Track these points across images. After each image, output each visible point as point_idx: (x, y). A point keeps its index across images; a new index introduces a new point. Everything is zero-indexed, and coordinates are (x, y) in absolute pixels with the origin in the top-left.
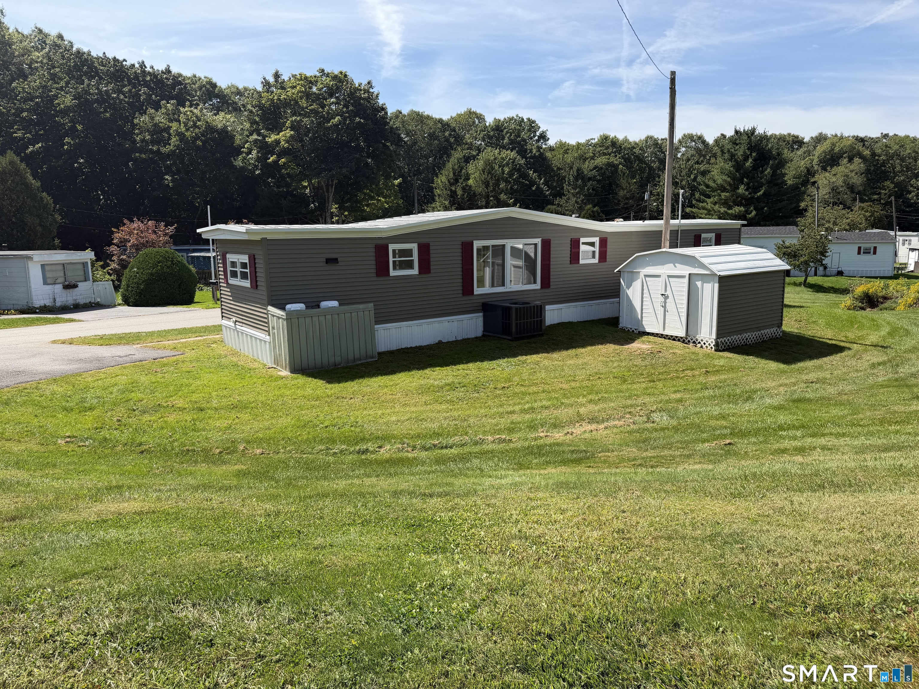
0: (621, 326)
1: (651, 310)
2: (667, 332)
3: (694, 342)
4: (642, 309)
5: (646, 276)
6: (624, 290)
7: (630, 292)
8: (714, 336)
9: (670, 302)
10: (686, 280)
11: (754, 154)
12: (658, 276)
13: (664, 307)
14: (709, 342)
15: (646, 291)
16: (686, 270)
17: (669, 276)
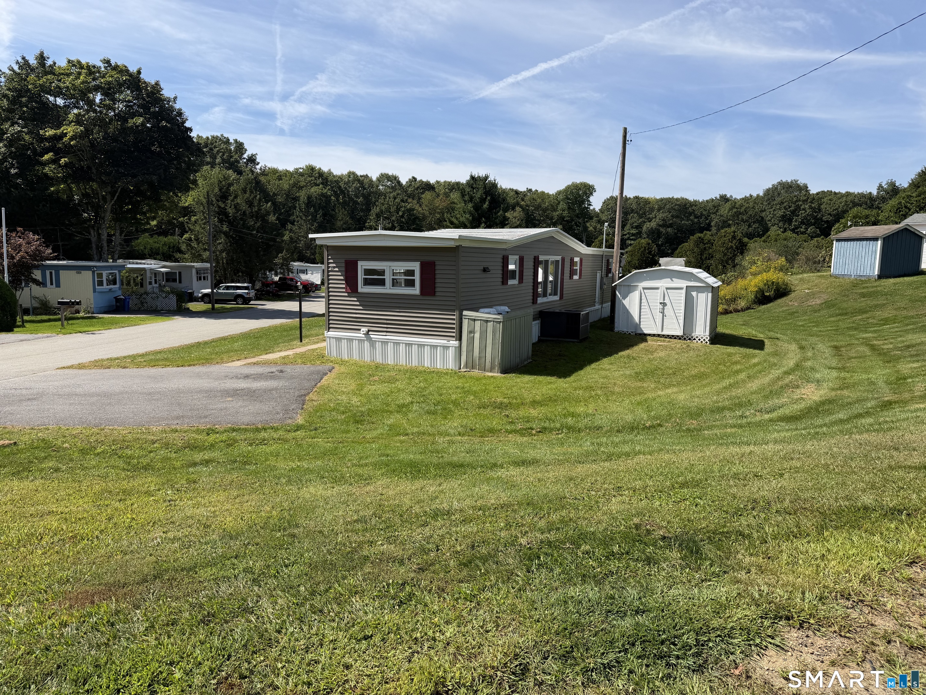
0: (616, 330)
1: (650, 316)
2: (665, 332)
3: (690, 339)
4: (640, 316)
5: (644, 289)
6: (621, 301)
7: (626, 302)
8: (707, 333)
9: (668, 310)
10: (684, 291)
11: (489, 198)
12: (657, 288)
13: (663, 313)
14: (704, 338)
15: (644, 300)
16: (684, 284)
17: (667, 289)
